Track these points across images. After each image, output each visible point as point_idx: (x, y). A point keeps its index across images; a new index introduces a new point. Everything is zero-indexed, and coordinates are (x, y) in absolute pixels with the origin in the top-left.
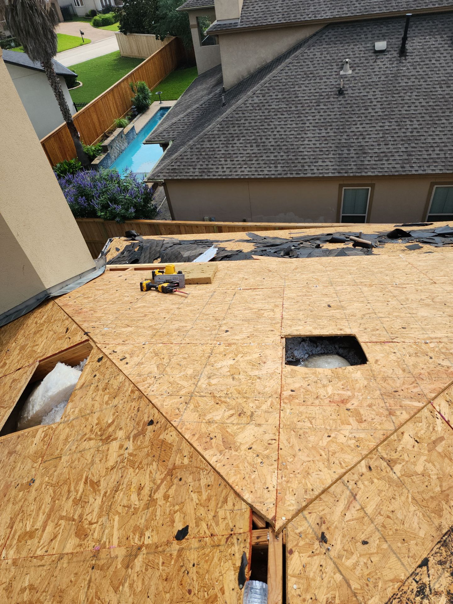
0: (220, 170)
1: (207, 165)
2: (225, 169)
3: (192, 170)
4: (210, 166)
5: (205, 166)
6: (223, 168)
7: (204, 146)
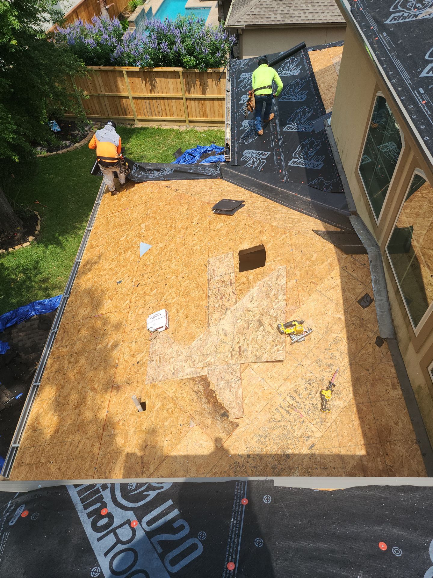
1: (288, 10)
3: (273, 15)
4: (291, 11)
5: (286, 12)
6: (305, 13)
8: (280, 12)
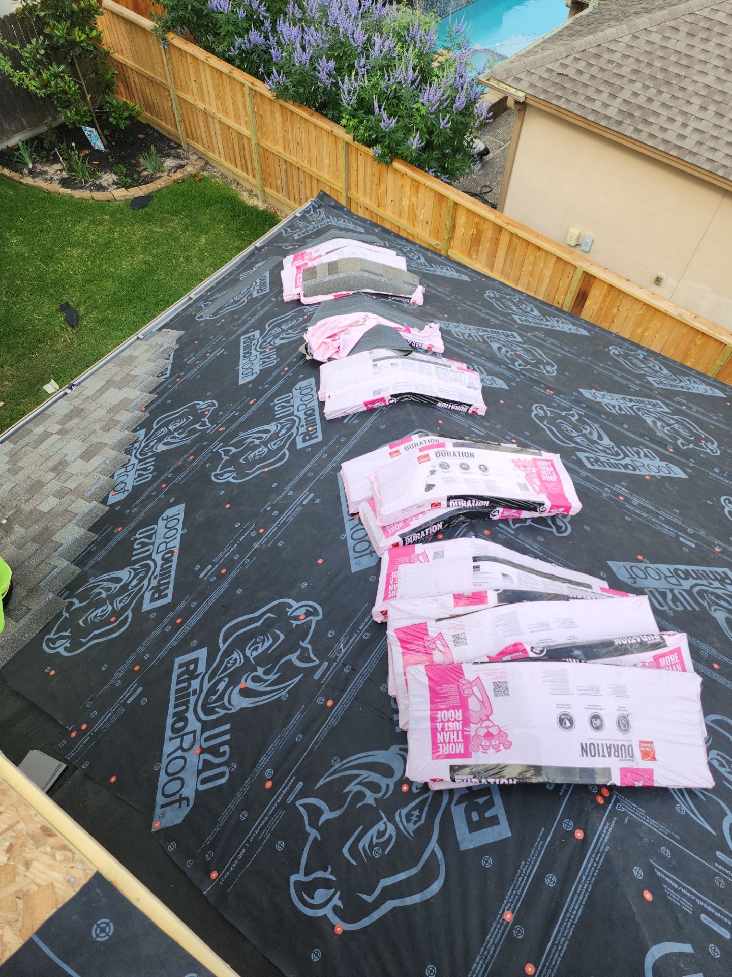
0: (676, 127)
1: (650, 100)
2: (687, 132)
3: (604, 97)
4: (655, 106)
5: (641, 100)
6: (685, 125)
7: (670, 44)
8: (626, 94)
